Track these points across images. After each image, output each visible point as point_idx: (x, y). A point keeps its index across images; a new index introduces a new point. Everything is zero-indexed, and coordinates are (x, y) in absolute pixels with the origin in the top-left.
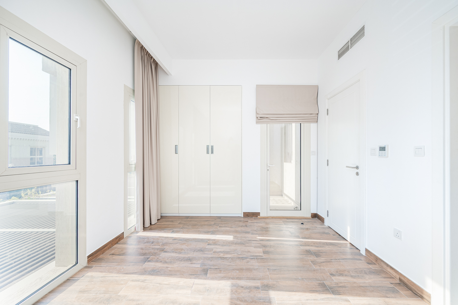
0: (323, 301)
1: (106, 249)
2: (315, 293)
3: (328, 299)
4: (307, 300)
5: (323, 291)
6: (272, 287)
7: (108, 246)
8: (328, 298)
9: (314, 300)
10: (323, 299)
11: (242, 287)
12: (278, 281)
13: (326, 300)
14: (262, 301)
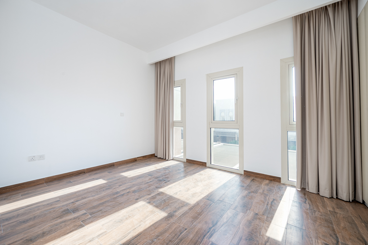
0: (129, 232)
1: (259, 177)
2: (137, 235)
3: (125, 236)
4: (140, 225)
5: (131, 241)
6: (168, 218)
7: (262, 176)
8: (125, 238)
9: (136, 229)
10: (129, 233)
11: (182, 207)
12: (168, 224)
13: (126, 235)
14: (165, 208)
